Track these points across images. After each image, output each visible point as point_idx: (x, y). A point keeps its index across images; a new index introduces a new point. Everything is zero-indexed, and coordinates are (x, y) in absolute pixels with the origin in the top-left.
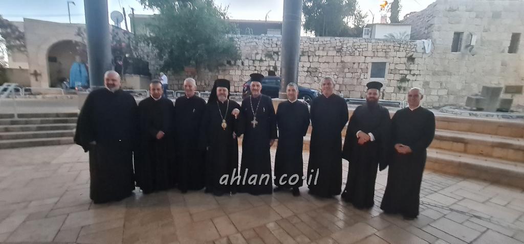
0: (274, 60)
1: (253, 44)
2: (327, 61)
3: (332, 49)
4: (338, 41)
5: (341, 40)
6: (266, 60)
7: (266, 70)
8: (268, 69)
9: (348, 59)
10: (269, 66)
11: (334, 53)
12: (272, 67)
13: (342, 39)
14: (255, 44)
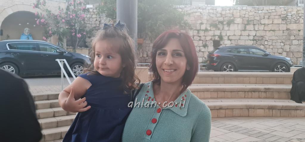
0: (219, 29)
1: (197, 14)
2: (272, 29)
3: (277, 17)
4: (283, 9)
5: (286, 9)
6: (210, 30)
7: (211, 39)
8: (213, 38)
9: (293, 27)
10: (214, 36)
11: (280, 21)
12: (217, 37)
13: (286, 7)
14: (199, 14)
